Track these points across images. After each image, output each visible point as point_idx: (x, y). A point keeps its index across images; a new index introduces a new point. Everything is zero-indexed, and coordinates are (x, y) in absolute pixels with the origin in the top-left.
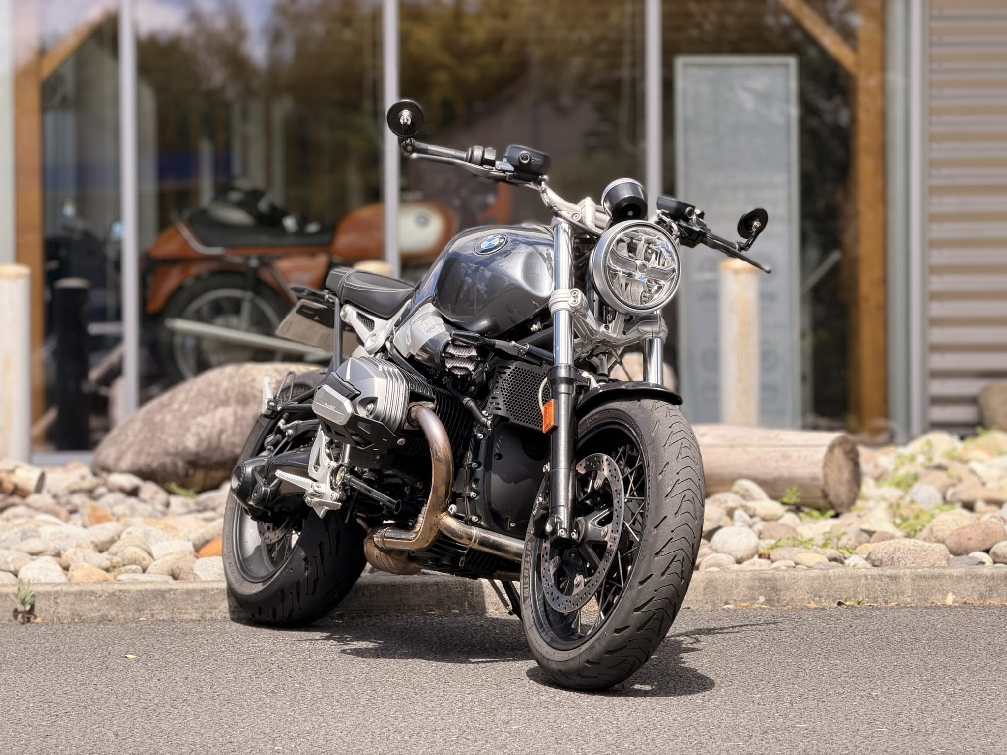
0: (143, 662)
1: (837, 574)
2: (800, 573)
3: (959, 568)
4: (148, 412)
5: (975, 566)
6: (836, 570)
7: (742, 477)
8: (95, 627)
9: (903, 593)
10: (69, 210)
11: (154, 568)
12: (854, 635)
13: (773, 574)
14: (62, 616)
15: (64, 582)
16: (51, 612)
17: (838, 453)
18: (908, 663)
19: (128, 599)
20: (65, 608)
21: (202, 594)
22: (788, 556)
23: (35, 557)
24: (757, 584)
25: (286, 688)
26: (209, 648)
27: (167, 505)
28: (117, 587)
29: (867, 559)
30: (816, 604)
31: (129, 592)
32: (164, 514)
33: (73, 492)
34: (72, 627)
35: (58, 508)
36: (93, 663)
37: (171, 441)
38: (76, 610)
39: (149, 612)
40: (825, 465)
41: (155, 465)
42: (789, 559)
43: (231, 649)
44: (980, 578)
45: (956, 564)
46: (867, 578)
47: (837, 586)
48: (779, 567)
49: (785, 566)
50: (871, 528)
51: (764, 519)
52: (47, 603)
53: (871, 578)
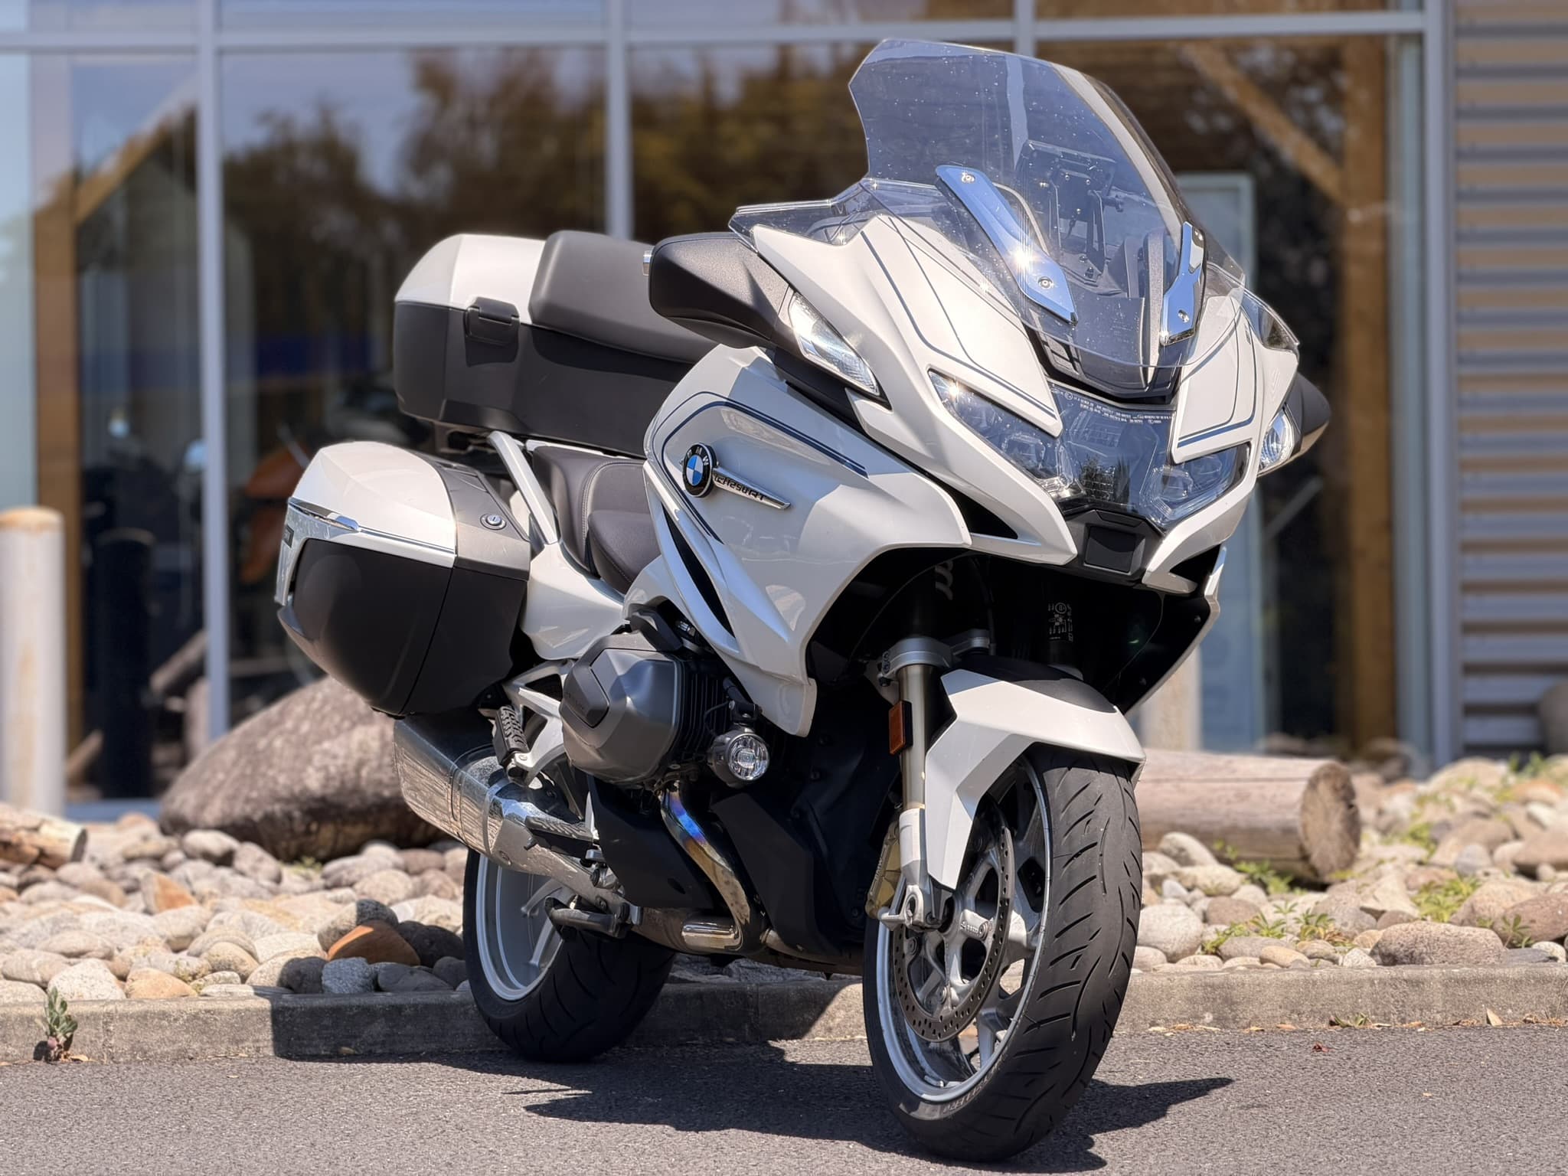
0: (245, 1121)
1: (1326, 978)
2: (1269, 975)
3: (1516, 966)
4: (246, 734)
5: (1542, 964)
6: (1324, 971)
7: (1175, 828)
8: (169, 1069)
9: (1429, 1007)
10: (119, 427)
11: (259, 975)
12: (1355, 1072)
13: (1227, 978)
14: (116, 1052)
15: (119, 998)
16: (100, 1045)
17: (1323, 788)
18: (1441, 1114)
19: (219, 1024)
20: (121, 1039)
21: (334, 1015)
22: (1248, 950)
23: (73, 960)
24: (1201, 994)
25: (469, 1158)
26: (346, 1099)
27: (278, 880)
28: (201, 1005)
29: (1372, 954)
30: (1293, 1024)
31: (220, 1013)
32: (274, 893)
33: (130, 860)
34: (133, 1068)
35: (106, 885)
36: (166, 1123)
37: (282, 779)
38: (139, 1042)
39: (252, 1045)
40: (1304, 809)
41: (257, 816)
42: (1251, 955)
43: (382, 1099)
44: (1549, 982)
45: (1512, 961)
46: (1372, 984)
47: (1327, 996)
48: (1235, 967)
49: (1243, 966)
50: (1379, 907)
51: (1209, 895)
52: (95, 1031)
53: (1379, 983)
